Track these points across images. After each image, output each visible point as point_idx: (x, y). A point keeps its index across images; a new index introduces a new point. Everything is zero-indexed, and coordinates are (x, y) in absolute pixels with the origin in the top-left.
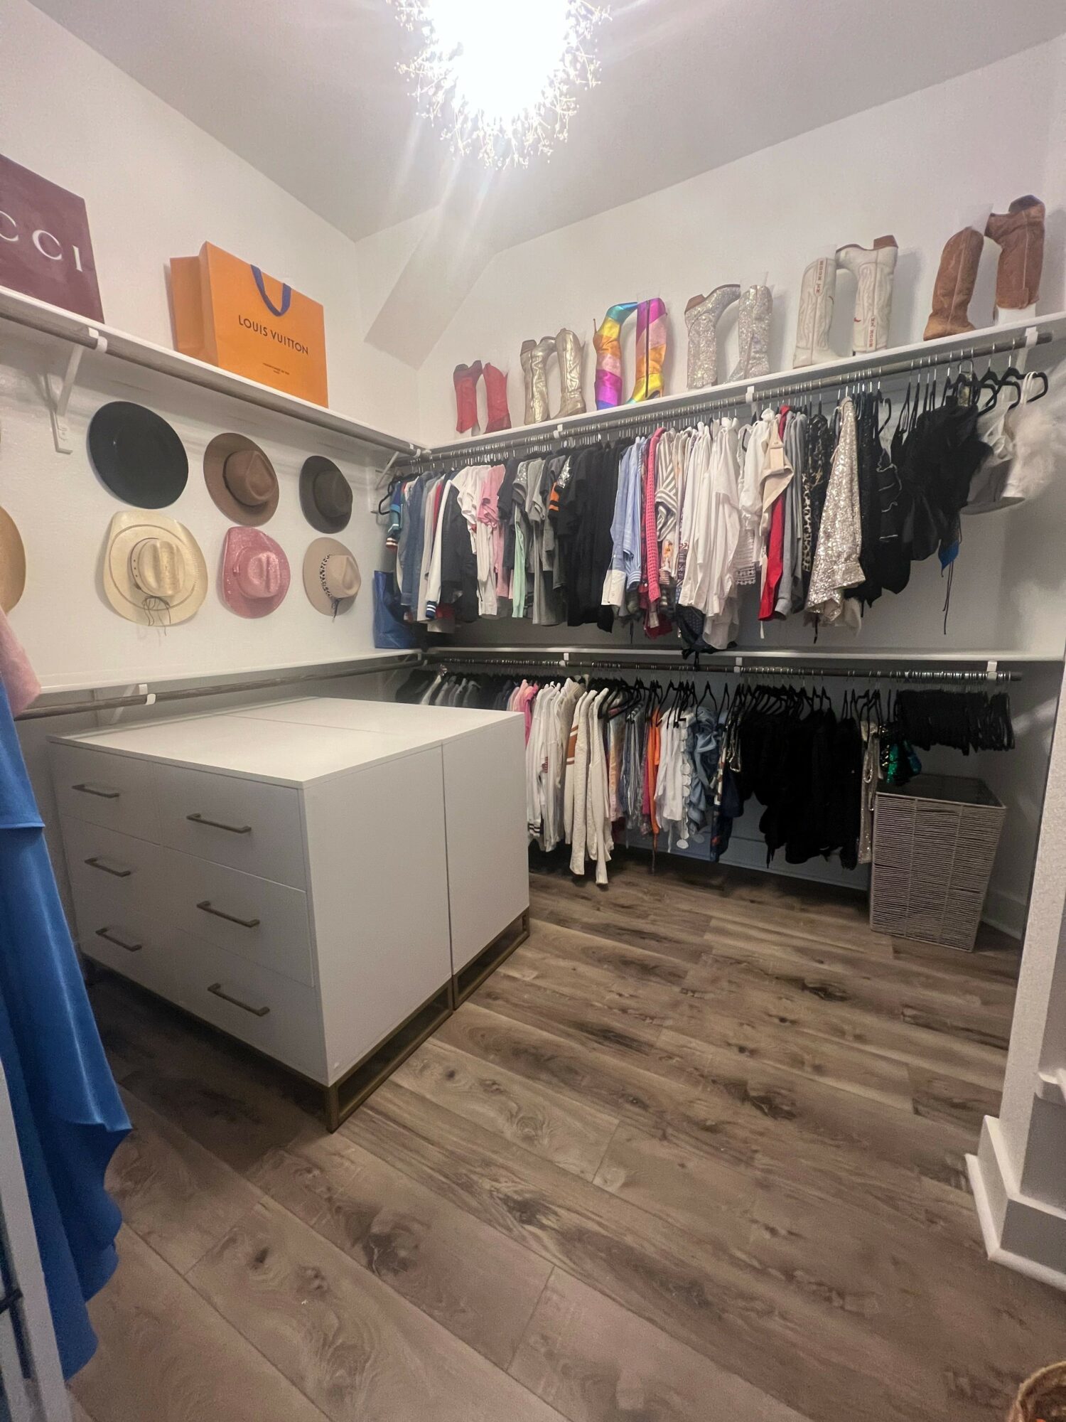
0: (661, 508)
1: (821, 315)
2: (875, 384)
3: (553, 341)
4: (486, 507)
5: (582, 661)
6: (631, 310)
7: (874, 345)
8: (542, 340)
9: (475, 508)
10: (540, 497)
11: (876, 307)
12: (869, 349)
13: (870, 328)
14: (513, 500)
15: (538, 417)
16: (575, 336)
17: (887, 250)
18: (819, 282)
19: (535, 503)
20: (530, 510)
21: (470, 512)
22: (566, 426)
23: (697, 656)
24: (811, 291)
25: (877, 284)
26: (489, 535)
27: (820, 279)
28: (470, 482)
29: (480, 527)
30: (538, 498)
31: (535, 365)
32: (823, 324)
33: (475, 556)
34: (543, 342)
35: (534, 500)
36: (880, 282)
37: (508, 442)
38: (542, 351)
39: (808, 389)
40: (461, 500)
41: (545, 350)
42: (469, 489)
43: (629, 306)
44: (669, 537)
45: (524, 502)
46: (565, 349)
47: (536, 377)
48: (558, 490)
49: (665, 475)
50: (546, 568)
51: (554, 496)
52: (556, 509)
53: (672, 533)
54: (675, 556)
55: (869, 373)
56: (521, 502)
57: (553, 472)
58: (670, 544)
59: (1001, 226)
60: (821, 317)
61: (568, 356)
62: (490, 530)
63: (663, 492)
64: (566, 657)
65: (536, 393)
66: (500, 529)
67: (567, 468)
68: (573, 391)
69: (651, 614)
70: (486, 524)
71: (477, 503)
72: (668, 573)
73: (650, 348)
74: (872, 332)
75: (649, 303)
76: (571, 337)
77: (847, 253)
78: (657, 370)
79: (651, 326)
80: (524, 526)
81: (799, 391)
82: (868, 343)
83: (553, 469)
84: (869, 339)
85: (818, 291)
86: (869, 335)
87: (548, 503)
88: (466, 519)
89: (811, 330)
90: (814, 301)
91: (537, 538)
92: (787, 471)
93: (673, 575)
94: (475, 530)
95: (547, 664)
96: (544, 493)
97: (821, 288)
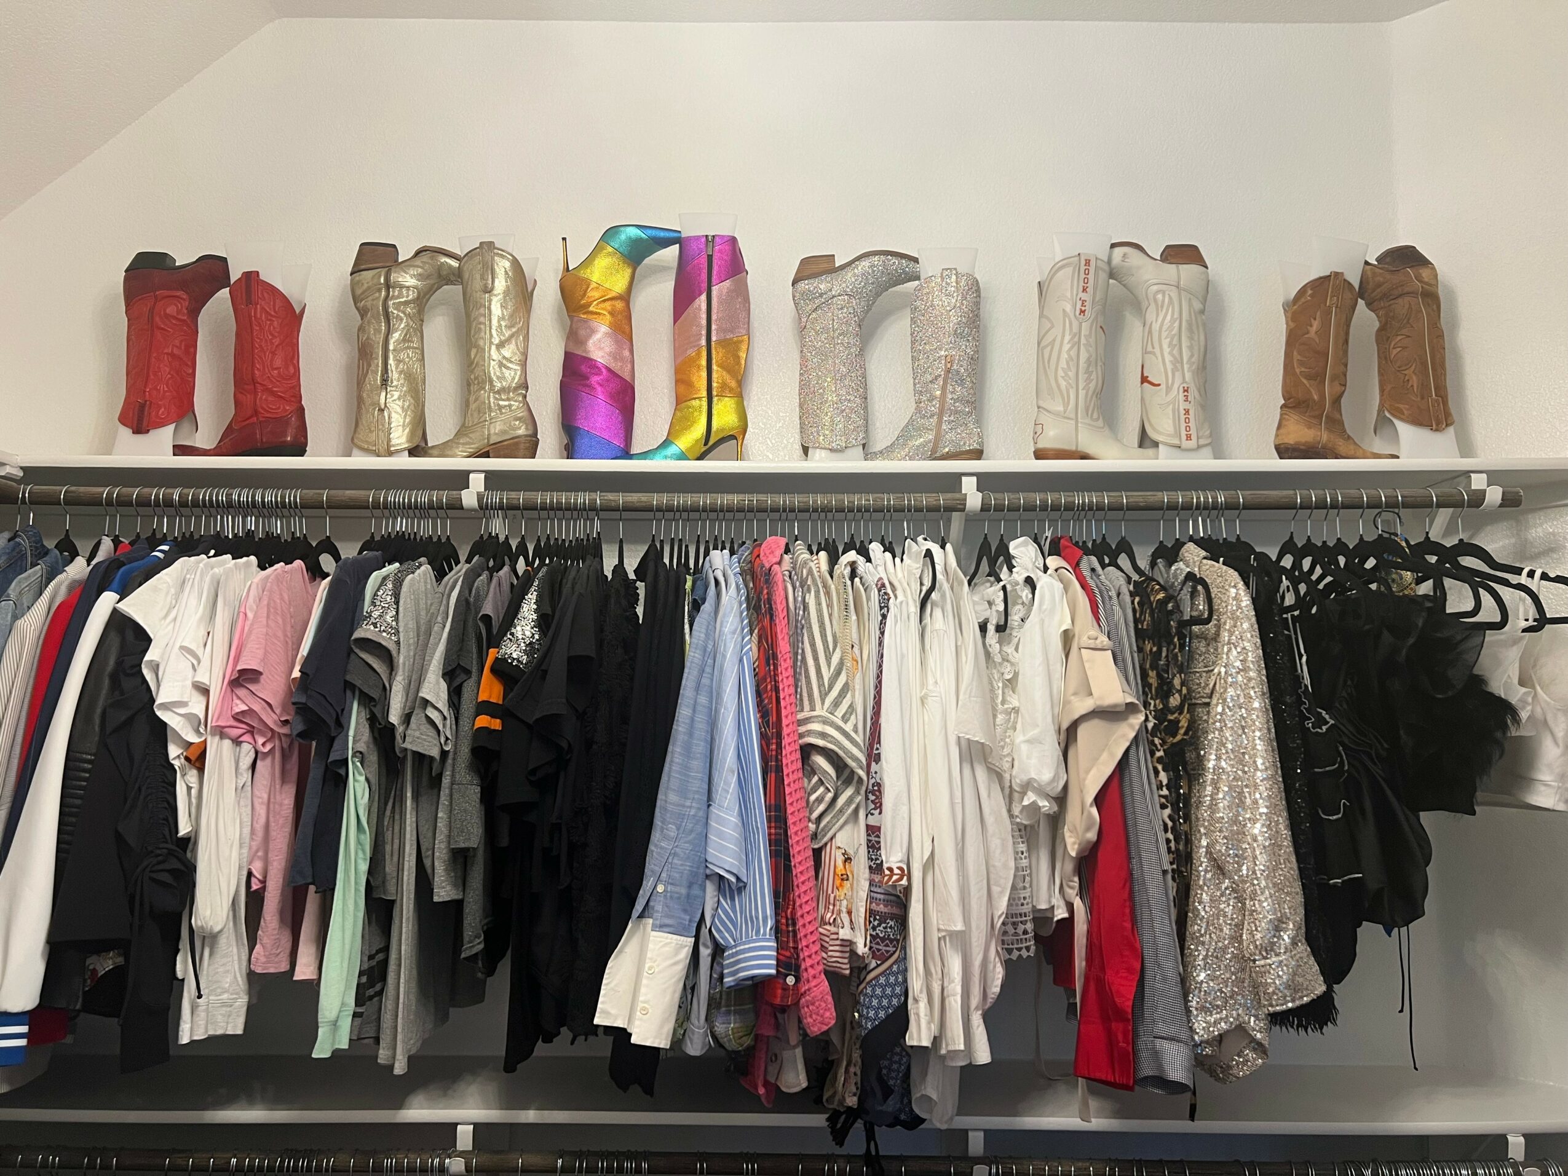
0: (820, 761)
1: (1088, 359)
2: (1230, 522)
3: (454, 263)
4: (241, 692)
5: (522, 1152)
6: (665, 243)
7: (1194, 437)
8: (418, 253)
9: (205, 691)
10: (444, 686)
11: (1186, 367)
12: (1186, 444)
13: (1183, 405)
14: (349, 686)
15: (400, 437)
16: (516, 264)
17: (1189, 271)
18: (1084, 296)
19: (426, 703)
20: (407, 718)
21: (183, 704)
22: (493, 479)
23: (870, 1136)
24: (1068, 308)
25: (1184, 324)
26: (246, 776)
27: (1084, 290)
28: (193, 607)
29: (219, 752)
30: (435, 689)
31: (397, 306)
32: (1094, 376)
33: (188, 844)
34: (425, 257)
35: (425, 693)
36: (1190, 324)
37: (310, 493)
38: (420, 277)
39: (1100, 508)
40: (155, 668)
41: (428, 277)
42: (190, 632)
43: (662, 234)
44: (842, 839)
45: (385, 691)
46: (489, 290)
47: (396, 336)
48: (504, 670)
49: (826, 675)
50: (443, 891)
51: (490, 690)
52: (496, 724)
53: (848, 828)
54: (863, 894)
55: (1221, 499)
56: (375, 694)
57: (487, 619)
58: (848, 860)
59: (1379, 285)
60: (1088, 362)
61: (496, 310)
62: (246, 761)
63: (826, 722)
64: (465, 1137)
65: (394, 375)
66: (285, 757)
67: (529, 609)
68: (503, 390)
69: (786, 1054)
70: (237, 742)
71: (214, 675)
72: (849, 944)
73: (714, 338)
74: (1187, 412)
75: (709, 240)
76: (507, 264)
77: (1125, 255)
78: (731, 390)
79: (715, 290)
80: (373, 758)
81: (1082, 508)
82: (1184, 433)
83: (488, 609)
84: (1183, 425)
85: (1082, 312)
86: (1183, 417)
87: (467, 706)
88: (164, 725)
89: (1072, 382)
90: (1075, 329)
91: (416, 797)
92: (1131, 708)
93: (861, 949)
94: (198, 759)
95: (399, 1169)
96: (454, 674)
97: (1087, 308)
